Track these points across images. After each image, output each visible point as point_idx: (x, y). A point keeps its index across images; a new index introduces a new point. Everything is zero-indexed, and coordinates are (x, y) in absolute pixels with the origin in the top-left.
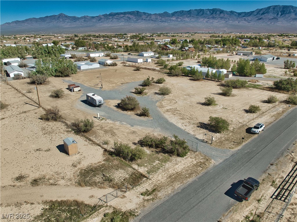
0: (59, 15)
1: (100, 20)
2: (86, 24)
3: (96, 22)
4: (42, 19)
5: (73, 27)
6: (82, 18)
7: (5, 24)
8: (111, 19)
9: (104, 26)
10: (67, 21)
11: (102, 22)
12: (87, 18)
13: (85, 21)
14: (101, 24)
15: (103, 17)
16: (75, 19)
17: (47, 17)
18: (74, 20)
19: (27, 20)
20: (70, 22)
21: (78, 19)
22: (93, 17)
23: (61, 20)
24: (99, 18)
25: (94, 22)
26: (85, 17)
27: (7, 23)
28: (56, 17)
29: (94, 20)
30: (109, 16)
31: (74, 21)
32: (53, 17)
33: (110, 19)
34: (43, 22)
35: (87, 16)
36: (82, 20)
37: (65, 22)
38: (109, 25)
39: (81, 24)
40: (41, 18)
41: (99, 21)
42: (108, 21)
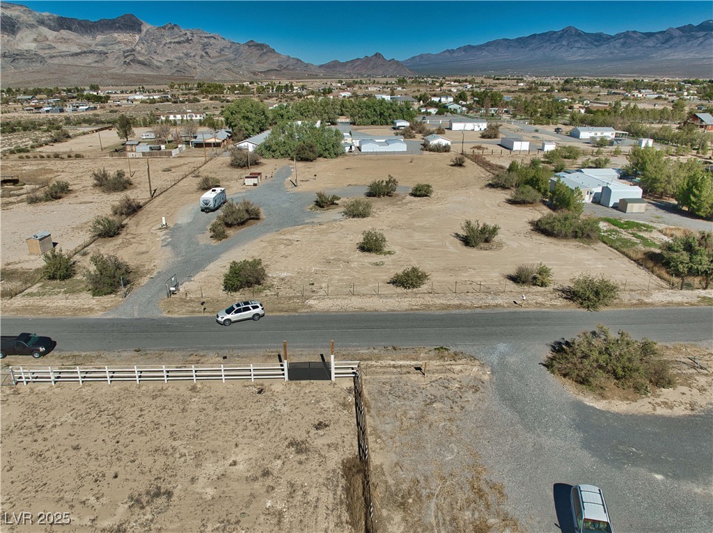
0: (563, 30)
1: (667, 41)
2: (625, 52)
3: (653, 47)
4: (522, 42)
5: (589, 60)
6: (618, 36)
7: (444, 52)
8: (701, 39)
9: (672, 58)
10: (578, 45)
11: (671, 47)
12: (632, 38)
13: (623, 44)
14: (666, 52)
15: (678, 33)
16: (599, 39)
17: (534, 36)
18: (597, 43)
19: (488, 45)
20: (584, 48)
21: (609, 38)
22: (649, 35)
23: (564, 43)
24: (666, 38)
25: (648, 47)
26: (626, 35)
27: (448, 51)
28: (554, 35)
29: (650, 43)
30: (698, 32)
31: (596, 46)
32: (548, 37)
33: (698, 38)
34: (522, 48)
35: (634, 32)
36: (618, 44)
37: (571, 48)
38: (691, 55)
39: (611, 53)
40: (520, 38)
41: (663, 43)
42: (690, 43)
